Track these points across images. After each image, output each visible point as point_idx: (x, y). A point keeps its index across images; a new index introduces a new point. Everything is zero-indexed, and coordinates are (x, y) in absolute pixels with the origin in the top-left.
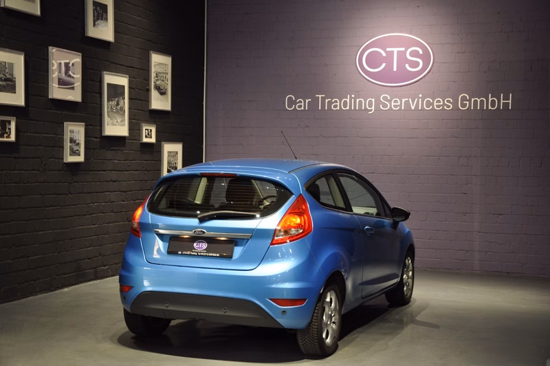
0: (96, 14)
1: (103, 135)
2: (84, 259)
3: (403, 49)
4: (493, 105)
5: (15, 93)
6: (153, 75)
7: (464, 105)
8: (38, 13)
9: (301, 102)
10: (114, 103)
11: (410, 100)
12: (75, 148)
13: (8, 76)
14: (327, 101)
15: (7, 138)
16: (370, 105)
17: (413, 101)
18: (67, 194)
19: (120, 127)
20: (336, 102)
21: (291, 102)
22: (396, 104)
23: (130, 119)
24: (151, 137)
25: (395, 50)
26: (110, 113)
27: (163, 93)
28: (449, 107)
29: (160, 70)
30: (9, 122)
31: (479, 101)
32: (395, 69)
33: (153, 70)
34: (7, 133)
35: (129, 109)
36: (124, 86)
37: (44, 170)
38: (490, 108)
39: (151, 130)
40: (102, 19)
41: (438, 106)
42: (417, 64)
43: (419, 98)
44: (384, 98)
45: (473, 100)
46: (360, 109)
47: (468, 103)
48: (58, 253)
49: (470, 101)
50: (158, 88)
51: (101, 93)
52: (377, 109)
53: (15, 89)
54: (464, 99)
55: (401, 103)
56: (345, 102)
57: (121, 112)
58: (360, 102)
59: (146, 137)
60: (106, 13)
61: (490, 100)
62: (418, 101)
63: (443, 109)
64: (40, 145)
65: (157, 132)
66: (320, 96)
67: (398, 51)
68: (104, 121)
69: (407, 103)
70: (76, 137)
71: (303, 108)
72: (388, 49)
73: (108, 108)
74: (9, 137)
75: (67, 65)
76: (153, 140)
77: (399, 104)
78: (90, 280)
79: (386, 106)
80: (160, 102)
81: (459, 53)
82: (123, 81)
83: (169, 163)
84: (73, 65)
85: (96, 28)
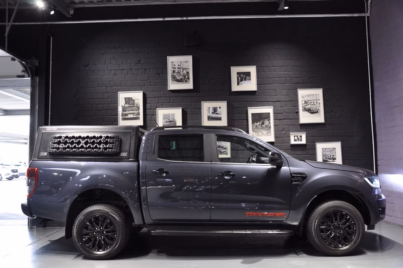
0: (240, 78)
6: (301, 103)
8: (191, 88)
12: (223, 150)
13: (171, 120)
19: (265, 136)
23: (275, 131)
24: (301, 141)
26: (255, 130)
27: (314, 112)
33: (301, 100)
35: (275, 125)
36: (269, 114)
39: (301, 136)
40: (245, 80)
50: (307, 110)
57: (266, 128)
59: (295, 140)
60: (250, 76)
65: (307, 137)
73: (253, 127)
76: (304, 142)
80: (311, 118)
82: (269, 110)
83: (325, 156)
84: (220, 108)
85: (239, 86)
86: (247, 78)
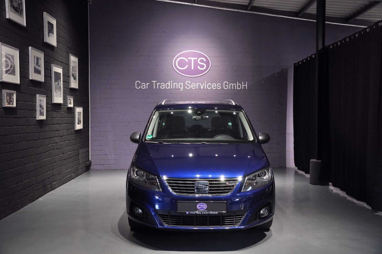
0: (49, 29)
1: (53, 102)
2: (47, 179)
3: (196, 58)
4: (239, 87)
5: (15, 75)
6: (71, 68)
7: (226, 87)
8: (25, 25)
9: (144, 84)
10: (57, 83)
11: (200, 84)
12: (42, 111)
14: (158, 84)
15: (12, 105)
16: (181, 87)
17: (202, 85)
18: (38, 140)
19: (59, 98)
20: (163, 84)
21: (138, 85)
22: (193, 86)
23: (63, 93)
24: (71, 104)
25: (193, 59)
26: (56, 89)
27: (75, 79)
28: (219, 88)
29: (74, 65)
30: (13, 94)
31: (233, 85)
32: (193, 68)
33: (72, 65)
34: (12, 101)
35: (63, 87)
36: (60, 74)
37: (28, 125)
38: (238, 88)
39: (71, 100)
40: (51, 33)
41: (214, 87)
42: (203, 66)
43: (205, 83)
44: (187, 83)
45: (230, 84)
46: (176, 89)
47: (228, 86)
48: (36, 177)
49: (229, 85)
50: (73, 75)
51: (51, 78)
52: (184, 88)
53: (15, 73)
54: (226, 84)
55: (196, 86)
56: (168, 85)
57: (60, 89)
58: (176, 85)
59: (69, 103)
60: (53, 29)
61: (238, 85)
62: (204, 84)
63: (217, 89)
64: (26, 110)
65: (74, 101)
66: (154, 82)
67: (194, 60)
68: (53, 94)
69: (199, 85)
70: (42, 105)
71: (145, 88)
72: (189, 58)
73: (55, 86)
74: (12, 104)
75: (38, 59)
76: (72, 106)
77: (195, 86)
78: (49, 191)
79: (189, 87)
80: (74, 84)
81: (223, 61)
82: (59, 70)
83: (78, 119)
84: (40, 58)
85: (49, 38)
86: (52, 30)
